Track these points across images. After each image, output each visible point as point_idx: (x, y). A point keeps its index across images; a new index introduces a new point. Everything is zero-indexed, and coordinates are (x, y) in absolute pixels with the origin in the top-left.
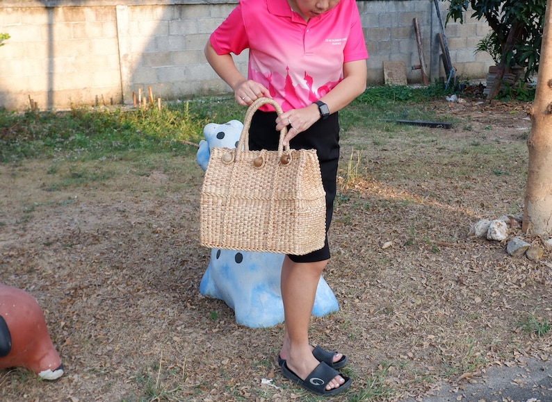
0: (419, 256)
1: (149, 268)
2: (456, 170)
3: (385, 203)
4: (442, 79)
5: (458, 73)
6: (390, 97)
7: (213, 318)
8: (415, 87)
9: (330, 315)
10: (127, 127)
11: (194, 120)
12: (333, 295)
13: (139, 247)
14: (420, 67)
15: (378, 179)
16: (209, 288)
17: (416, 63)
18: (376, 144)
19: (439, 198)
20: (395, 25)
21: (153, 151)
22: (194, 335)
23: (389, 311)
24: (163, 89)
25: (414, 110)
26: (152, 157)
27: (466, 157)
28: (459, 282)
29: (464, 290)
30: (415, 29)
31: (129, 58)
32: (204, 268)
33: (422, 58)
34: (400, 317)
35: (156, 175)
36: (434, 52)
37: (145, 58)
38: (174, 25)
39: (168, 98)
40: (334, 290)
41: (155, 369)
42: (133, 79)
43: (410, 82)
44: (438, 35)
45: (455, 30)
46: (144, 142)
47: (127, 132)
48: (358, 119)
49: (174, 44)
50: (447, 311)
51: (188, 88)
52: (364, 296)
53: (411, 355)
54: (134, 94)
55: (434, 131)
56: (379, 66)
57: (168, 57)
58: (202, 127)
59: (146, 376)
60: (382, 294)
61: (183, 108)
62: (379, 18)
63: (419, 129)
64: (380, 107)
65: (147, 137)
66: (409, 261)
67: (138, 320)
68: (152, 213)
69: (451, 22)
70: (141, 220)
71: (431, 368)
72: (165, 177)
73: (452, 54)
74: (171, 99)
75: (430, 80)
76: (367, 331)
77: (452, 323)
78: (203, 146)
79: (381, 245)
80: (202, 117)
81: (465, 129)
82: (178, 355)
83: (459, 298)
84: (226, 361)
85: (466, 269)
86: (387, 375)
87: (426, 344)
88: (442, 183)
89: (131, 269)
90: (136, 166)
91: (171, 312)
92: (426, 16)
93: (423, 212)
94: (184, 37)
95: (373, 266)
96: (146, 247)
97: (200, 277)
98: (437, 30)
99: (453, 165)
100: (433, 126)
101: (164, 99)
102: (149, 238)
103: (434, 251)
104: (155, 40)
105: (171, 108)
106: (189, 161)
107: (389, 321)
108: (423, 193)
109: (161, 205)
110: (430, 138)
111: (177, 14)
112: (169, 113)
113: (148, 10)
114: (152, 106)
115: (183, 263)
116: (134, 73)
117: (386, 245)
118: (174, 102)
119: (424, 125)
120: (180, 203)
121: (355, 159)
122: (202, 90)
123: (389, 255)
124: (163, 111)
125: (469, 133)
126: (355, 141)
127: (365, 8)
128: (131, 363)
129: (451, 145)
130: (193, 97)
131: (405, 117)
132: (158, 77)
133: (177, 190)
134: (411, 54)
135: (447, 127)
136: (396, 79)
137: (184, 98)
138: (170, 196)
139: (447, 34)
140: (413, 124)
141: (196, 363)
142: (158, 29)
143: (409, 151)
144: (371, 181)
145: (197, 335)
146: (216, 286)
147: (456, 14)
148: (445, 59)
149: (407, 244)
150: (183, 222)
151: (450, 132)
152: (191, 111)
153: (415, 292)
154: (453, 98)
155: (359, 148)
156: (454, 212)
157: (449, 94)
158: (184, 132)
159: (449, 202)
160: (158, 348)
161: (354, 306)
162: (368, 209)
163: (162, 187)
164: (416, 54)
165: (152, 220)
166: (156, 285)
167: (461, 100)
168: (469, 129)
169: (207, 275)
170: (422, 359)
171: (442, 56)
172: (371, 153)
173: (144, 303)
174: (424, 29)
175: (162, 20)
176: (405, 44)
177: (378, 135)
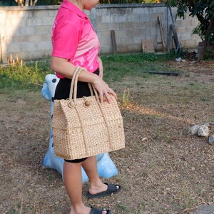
0: (162, 145)
1: (16, 152)
2: (181, 98)
3: (143, 116)
4: (173, 49)
5: (182, 46)
6: (146, 59)
7: (50, 179)
8: (159, 53)
9: (113, 177)
10: (4, 76)
11: (40, 72)
12: (115, 166)
13: (10, 141)
14: (162, 43)
15: (139, 103)
16: (48, 163)
17: (159, 41)
18: (138, 84)
19: (172, 114)
20: (148, 20)
21: (18, 88)
22: (40, 188)
23: (145, 175)
24: (23, 55)
25: (158, 66)
26: (18, 92)
27: (186, 91)
28: (183, 159)
29: (186, 163)
30: (159, 23)
31: (5, 38)
32: (45, 152)
33: (162, 38)
34: (151, 178)
35: (20, 101)
36: (169, 34)
37: (14, 39)
38: (30, 20)
39: (26, 60)
40: (116, 164)
41: (19, 207)
42: (7, 50)
43: (156, 51)
44: (171, 26)
45: (180, 23)
46: (13, 84)
47: (4, 78)
48: (128, 71)
49: (29, 31)
50: (177, 175)
51: (37, 55)
52: (132, 167)
53: (157, 199)
54: (8, 58)
55: (170, 77)
56: (140, 42)
57: (26, 38)
58: (44, 76)
59: (14, 211)
60: (142, 166)
61: (34, 65)
62: (139, 17)
63: (161, 76)
64: (140, 65)
65: (15, 81)
66: (156, 148)
67: (10, 180)
68: (17, 122)
69: (178, 18)
70: (11, 126)
71: (168, 206)
72: (25, 103)
73: (179, 36)
74: (28, 61)
75: (167, 50)
76: (133, 186)
77: (179, 181)
78: (45, 86)
79: (141, 140)
80: (45, 70)
81: (186, 76)
82: (31, 199)
83: (183, 168)
84: (57, 203)
85: (187, 152)
86: (144, 209)
87: (165, 193)
88: (174, 105)
89: (7, 153)
90: (9, 97)
91: (28, 176)
92: (164, 15)
93: (163, 121)
94: (35, 27)
95: (136, 150)
96: (14, 141)
97: (43, 157)
98: (170, 23)
99: (180, 96)
100: (169, 74)
101: (24, 61)
102: (16, 136)
103: (169, 142)
104: (19, 29)
105: (28, 66)
106: (37, 94)
107: (145, 180)
108: (163, 111)
109: (22, 118)
110: (167, 81)
111: (31, 15)
112: (27, 68)
113: (15, 13)
114: (18, 65)
115: (34, 149)
116: (8, 46)
117: (144, 139)
118: (29, 62)
119: (164, 74)
120: (32, 117)
121: (127, 93)
122: (44, 55)
123: (145, 145)
124: (24, 67)
125: (188, 78)
126: (127, 83)
127: (132, 11)
128: (6, 203)
129: (179, 85)
130: (39, 59)
131: (154, 70)
132: (21, 49)
133: (31, 110)
134: (157, 36)
135: (177, 75)
136: (149, 49)
137: (35, 60)
138: (27, 113)
139: (176, 25)
140: (158, 73)
141: (41, 203)
142: (21, 23)
143: (156, 88)
144: (135, 104)
145: (42, 188)
146: (52, 162)
147: (181, 14)
148: (175, 38)
149: (155, 138)
150: (34, 127)
151: (178, 78)
152: (38, 67)
153: (159, 164)
154: (179, 59)
155: (129, 87)
156: (180, 121)
157: (178, 58)
158: (35, 78)
159: (177, 116)
160: (20, 195)
161: (126, 172)
162: (134, 120)
163: (23, 108)
164: (159, 36)
165: (17, 126)
166: (20, 161)
167: (184, 61)
168: (188, 76)
169: (47, 156)
170: (163, 201)
171: (173, 37)
172: (135, 89)
173: (13, 171)
174: (163, 22)
175: (23, 18)
176: (153, 31)
177: (139, 79)
